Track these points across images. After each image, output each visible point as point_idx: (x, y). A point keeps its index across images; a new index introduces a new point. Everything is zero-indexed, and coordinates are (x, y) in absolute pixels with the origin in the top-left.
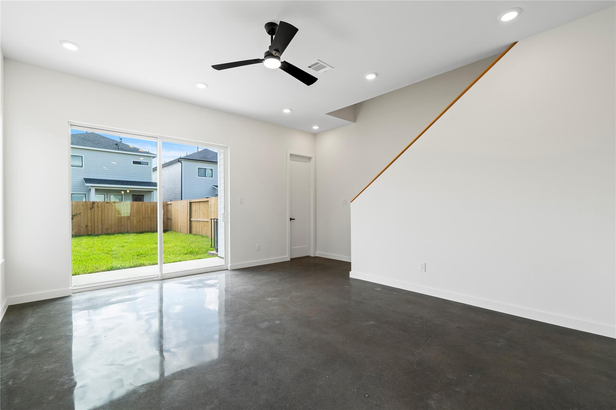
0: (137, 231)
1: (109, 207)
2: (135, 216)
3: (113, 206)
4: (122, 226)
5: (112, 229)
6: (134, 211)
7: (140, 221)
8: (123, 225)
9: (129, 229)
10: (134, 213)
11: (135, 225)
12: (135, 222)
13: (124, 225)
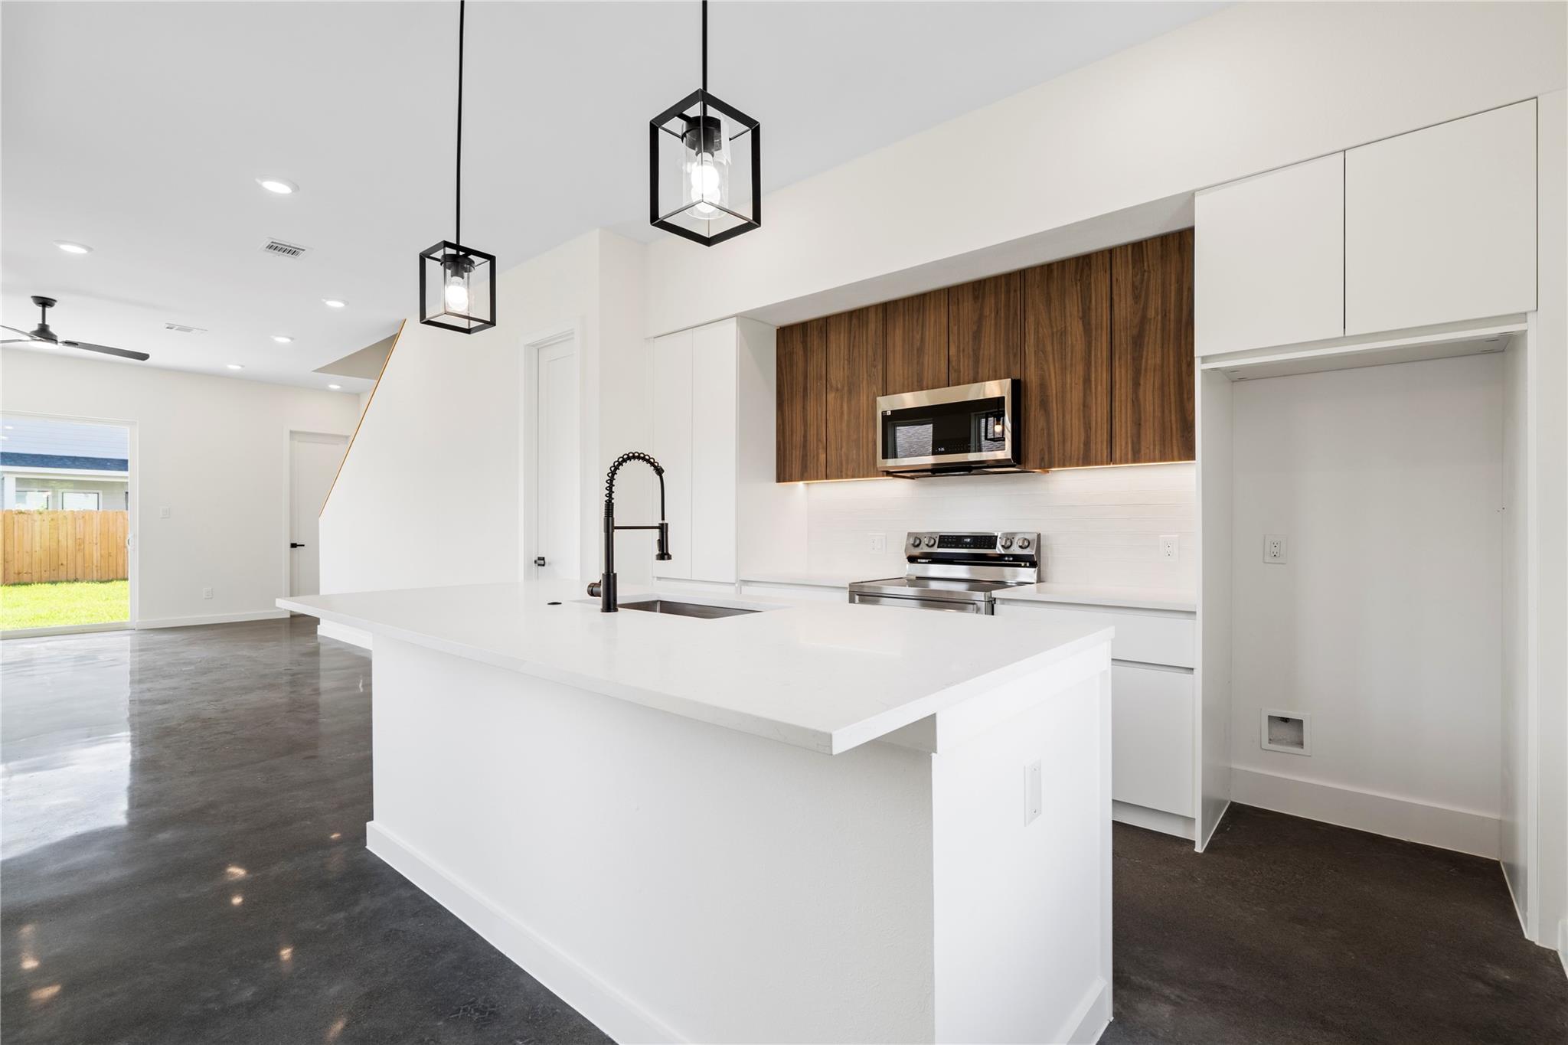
0: (101, 578)
1: (26, 523)
2: (96, 544)
3: (35, 521)
4: (61, 567)
5: (31, 573)
6: (95, 532)
7: (110, 555)
8: (62, 564)
9: (79, 571)
10: (95, 536)
11: (95, 562)
12: (96, 555)
13: (65, 563)
